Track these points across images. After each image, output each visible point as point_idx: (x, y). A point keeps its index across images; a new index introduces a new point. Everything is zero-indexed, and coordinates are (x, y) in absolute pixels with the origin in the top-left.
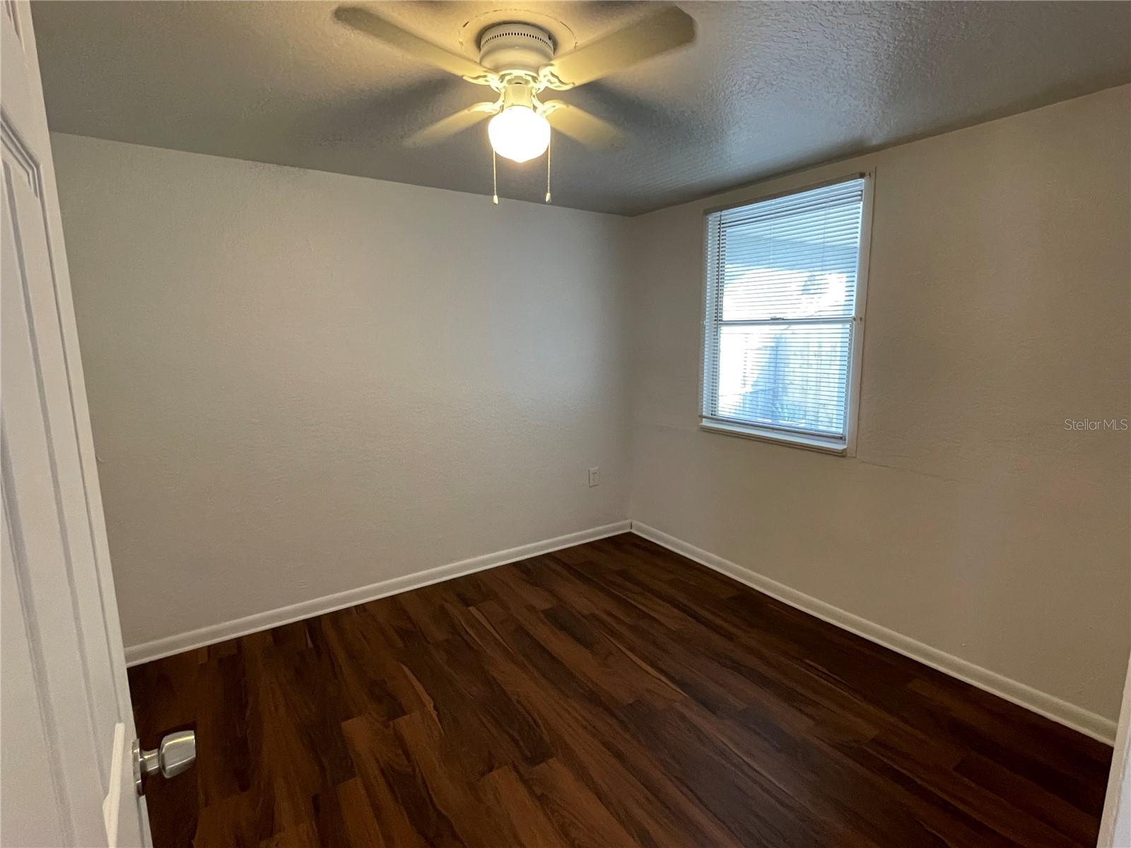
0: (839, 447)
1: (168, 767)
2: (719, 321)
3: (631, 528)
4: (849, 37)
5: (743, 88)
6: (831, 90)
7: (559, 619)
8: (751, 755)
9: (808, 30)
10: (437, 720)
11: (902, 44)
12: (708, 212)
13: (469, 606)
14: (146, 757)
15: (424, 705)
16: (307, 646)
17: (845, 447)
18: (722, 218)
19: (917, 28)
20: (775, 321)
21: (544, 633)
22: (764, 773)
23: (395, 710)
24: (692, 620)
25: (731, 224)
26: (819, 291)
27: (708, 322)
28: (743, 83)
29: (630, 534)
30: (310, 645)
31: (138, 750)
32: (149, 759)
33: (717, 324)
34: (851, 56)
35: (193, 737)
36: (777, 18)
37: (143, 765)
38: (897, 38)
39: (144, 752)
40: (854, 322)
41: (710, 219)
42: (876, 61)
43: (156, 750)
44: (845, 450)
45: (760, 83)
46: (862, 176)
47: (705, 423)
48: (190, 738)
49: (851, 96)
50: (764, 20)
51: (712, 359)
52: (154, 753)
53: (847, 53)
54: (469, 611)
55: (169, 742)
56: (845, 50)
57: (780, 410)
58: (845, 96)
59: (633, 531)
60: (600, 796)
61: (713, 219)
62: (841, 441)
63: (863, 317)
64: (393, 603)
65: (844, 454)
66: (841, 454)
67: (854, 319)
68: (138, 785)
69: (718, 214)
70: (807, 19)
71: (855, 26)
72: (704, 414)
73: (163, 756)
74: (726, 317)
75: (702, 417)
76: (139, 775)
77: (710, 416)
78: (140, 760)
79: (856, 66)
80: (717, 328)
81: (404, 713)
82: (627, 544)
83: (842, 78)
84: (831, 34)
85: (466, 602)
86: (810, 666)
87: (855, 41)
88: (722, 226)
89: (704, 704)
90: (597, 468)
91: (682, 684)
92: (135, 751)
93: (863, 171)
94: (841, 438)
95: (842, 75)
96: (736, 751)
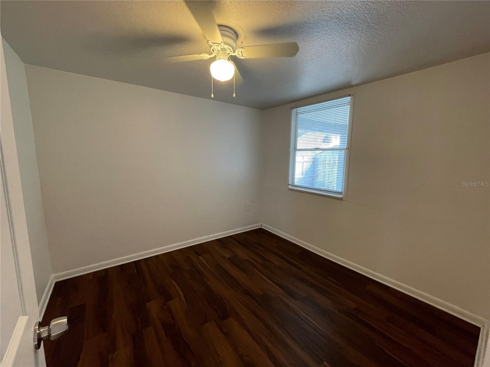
0: (340, 196)
1: (52, 335)
2: (295, 149)
3: (261, 226)
4: (349, 39)
5: (308, 58)
6: (341, 60)
7: (234, 261)
8: (308, 315)
9: (334, 35)
10: (185, 302)
11: (368, 42)
12: (292, 108)
13: (199, 256)
14: (42, 330)
15: (180, 296)
16: (134, 271)
17: (342, 196)
18: (297, 111)
19: (375, 36)
20: (317, 149)
21: (228, 267)
22: (313, 322)
23: (168, 298)
24: (285, 261)
25: (300, 113)
26: (329, 142)
27: (291, 149)
28: (308, 56)
29: (261, 229)
30: (135, 271)
31: (37, 327)
32: (43, 331)
33: (295, 150)
34: (349, 47)
35: (66, 320)
36: (323, 29)
37: (39, 334)
38: (367, 40)
39: (41, 328)
40: (346, 150)
41: (293, 111)
42: (358, 49)
43: (48, 326)
44: (342, 197)
45: (314, 57)
46: (350, 95)
47: (290, 187)
48: (65, 320)
49: (348, 63)
50: (318, 30)
51: (293, 163)
52: (46, 328)
53: (348, 45)
54: (199, 258)
55: (54, 323)
56: (347, 44)
57: (315, 183)
58: (345, 64)
59: (262, 227)
60: (250, 333)
61: (294, 111)
62: (341, 194)
63: (350, 148)
64: (169, 255)
65: (342, 199)
66: (341, 199)
67: (346, 149)
68: (35, 345)
69: (296, 109)
70: (334, 30)
71: (352, 34)
72: (290, 183)
73: (50, 329)
74: (298, 147)
75: (289, 185)
76: (36, 340)
77: (292, 184)
78: (38, 332)
79: (351, 51)
80: (295, 151)
81: (172, 299)
82: (260, 232)
83: (345, 56)
84: (343, 37)
85: (198, 255)
86: (329, 279)
87: (351, 41)
88: (297, 114)
89: (291, 295)
90: (249, 203)
91: (281, 287)
92: (36, 328)
93: (350, 94)
94: (341, 193)
95: (345, 55)
96: (303, 314)
